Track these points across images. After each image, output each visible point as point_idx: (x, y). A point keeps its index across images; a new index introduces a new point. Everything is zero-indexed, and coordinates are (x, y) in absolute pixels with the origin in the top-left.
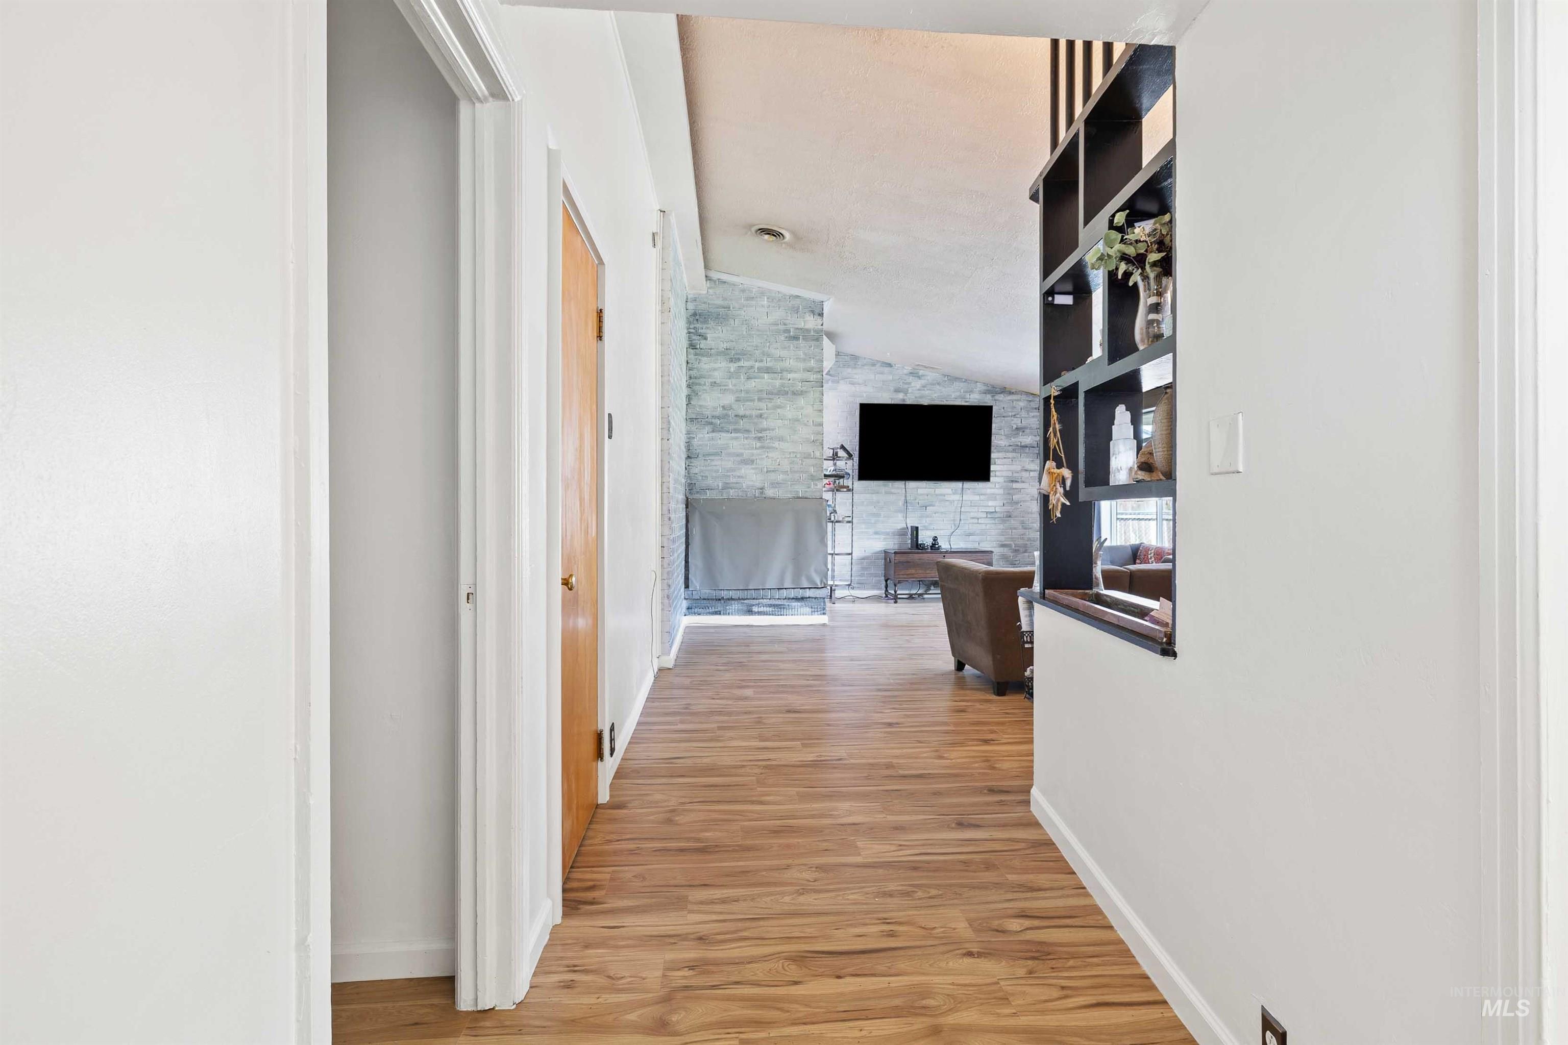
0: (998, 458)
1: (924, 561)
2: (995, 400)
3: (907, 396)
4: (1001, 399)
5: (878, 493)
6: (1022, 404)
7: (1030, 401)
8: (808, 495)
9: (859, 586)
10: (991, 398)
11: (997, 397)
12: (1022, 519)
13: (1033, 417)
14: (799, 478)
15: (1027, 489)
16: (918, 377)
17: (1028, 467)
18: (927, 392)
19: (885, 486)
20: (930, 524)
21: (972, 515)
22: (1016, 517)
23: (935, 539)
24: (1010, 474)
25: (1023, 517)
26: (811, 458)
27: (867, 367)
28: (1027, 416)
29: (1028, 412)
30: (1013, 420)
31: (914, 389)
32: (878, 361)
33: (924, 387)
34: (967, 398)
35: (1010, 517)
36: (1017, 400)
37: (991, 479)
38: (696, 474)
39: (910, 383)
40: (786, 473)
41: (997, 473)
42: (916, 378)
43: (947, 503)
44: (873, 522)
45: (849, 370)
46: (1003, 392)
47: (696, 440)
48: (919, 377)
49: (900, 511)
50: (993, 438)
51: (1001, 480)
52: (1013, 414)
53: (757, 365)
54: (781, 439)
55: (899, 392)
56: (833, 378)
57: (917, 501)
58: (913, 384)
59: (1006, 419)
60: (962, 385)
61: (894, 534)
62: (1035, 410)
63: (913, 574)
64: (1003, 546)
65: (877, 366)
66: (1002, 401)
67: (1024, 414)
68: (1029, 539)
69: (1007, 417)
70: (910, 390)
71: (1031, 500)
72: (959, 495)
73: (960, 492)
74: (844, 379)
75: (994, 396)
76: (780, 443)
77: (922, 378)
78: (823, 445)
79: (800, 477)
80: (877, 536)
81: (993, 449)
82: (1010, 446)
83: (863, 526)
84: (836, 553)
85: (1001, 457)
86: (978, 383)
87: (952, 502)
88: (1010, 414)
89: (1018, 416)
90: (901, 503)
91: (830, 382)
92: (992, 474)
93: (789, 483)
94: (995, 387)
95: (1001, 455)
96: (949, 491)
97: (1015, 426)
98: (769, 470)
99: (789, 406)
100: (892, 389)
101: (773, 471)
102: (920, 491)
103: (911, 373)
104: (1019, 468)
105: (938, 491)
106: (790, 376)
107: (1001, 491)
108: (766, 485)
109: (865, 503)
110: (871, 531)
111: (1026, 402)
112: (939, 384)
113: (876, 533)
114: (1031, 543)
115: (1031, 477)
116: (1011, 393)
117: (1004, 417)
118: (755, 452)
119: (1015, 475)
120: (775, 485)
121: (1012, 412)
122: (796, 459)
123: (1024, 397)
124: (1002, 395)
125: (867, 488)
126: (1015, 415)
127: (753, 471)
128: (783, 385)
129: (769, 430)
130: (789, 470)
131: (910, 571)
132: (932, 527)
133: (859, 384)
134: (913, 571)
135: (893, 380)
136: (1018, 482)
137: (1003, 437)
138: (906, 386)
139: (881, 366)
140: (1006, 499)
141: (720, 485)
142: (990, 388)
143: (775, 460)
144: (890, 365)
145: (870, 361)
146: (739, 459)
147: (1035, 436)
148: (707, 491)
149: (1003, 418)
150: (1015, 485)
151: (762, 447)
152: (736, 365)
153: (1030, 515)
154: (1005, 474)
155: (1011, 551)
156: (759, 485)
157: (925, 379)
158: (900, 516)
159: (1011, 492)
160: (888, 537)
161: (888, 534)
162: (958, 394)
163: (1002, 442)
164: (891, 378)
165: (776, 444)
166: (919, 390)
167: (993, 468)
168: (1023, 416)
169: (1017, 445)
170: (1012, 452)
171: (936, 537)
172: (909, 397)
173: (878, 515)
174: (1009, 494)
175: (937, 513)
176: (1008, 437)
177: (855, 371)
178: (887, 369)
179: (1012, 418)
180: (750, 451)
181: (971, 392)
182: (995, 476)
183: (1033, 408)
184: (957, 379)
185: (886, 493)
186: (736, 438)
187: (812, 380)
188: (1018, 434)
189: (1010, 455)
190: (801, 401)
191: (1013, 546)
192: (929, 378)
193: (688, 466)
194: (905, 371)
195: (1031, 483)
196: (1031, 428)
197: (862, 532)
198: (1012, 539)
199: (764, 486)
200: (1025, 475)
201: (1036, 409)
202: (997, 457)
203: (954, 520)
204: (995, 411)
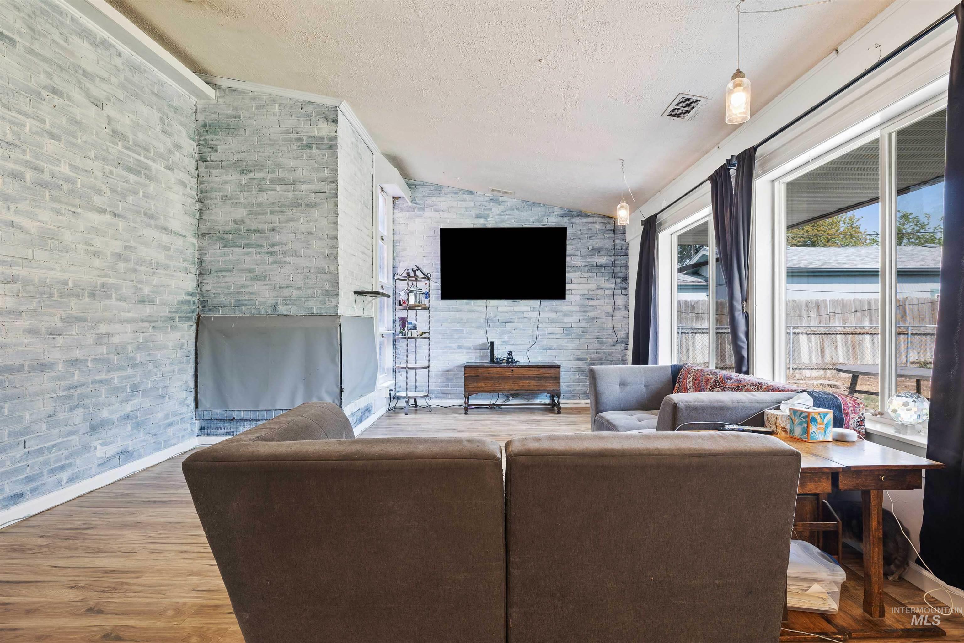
0: (574, 278)
1: (492, 375)
2: (572, 223)
3: (487, 221)
4: (577, 222)
5: (461, 311)
6: (598, 226)
7: (606, 223)
8: (323, 312)
10: (568, 221)
11: (574, 220)
12: (598, 334)
13: (609, 238)
14: (313, 294)
15: (602, 306)
16: (498, 203)
17: (603, 285)
18: (507, 217)
19: (467, 304)
20: (509, 340)
21: (550, 330)
22: (591, 332)
23: (510, 353)
24: (586, 292)
25: (598, 332)
26: (326, 273)
27: (451, 195)
28: (602, 237)
29: (604, 233)
30: (589, 242)
31: (495, 214)
32: (461, 190)
33: (503, 212)
34: (545, 222)
35: (586, 332)
36: (593, 223)
37: (567, 296)
38: (209, 291)
39: (490, 209)
40: (299, 289)
41: (573, 292)
42: (496, 204)
43: (526, 319)
44: (456, 337)
45: (434, 199)
46: (579, 215)
47: (207, 256)
48: (499, 203)
49: (479, 327)
50: (568, 259)
51: (577, 298)
52: (589, 235)
53: (269, 176)
54: (295, 254)
55: (481, 217)
56: (419, 206)
57: (498, 318)
58: (493, 210)
59: (582, 240)
60: (540, 209)
61: (476, 348)
62: (610, 232)
63: (482, 387)
64: (579, 359)
65: (459, 194)
66: (578, 224)
67: (599, 235)
68: (604, 354)
69: (583, 238)
70: (490, 216)
71: (606, 316)
72: (537, 313)
73: (538, 309)
74: (429, 206)
75: (570, 219)
76: (294, 257)
77: (502, 204)
78: (337, 259)
79: (315, 293)
80: (460, 350)
81: (568, 269)
82: (586, 266)
83: (448, 341)
85: (578, 276)
86: (555, 208)
87: (529, 319)
88: (586, 236)
89: (594, 238)
90: (482, 320)
91: (416, 210)
92: (567, 292)
93: (303, 299)
94: (571, 210)
95: (577, 275)
96: (528, 309)
97: (591, 248)
98: (282, 286)
99: (302, 218)
100: (474, 215)
101: (286, 287)
102: (500, 309)
103: (491, 200)
104: (594, 286)
105: (517, 309)
106: (303, 187)
107: (578, 308)
108: (279, 302)
109: (449, 321)
110: (454, 346)
111: (601, 224)
112: (518, 209)
113: (460, 348)
114: (606, 357)
115: (606, 295)
116: (587, 216)
117: (580, 238)
118: (267, 267)
119: (590, 293)
120: (288, 301)
121: (587, 234)
122: (309, 274)
123: (599, 220)
124: (578, 218)
125: (451, 307)
126: (590, 237)
127: (266, 287)
128: (295, 197)
129: (282, 244)
130: (303, 287)
131: (480, 384)
132: (511, 342)
133: (443, 211)
134: (482, 384)
135: (475, 206)
136: (594, 300)
137: (580, 258)
138: (486, 212)
139: (463, 194)
140: (581, 316)
141: (233, 302)
142: (567, 212)
143: (289, 276)
144: (471, 193)
145: (454, 189)
146: (251, 275)
147: (611, 256)
148: (220, 308)
149: (580, 240)
150: (591, 303)
151: (275, 263)
152: (247, 177)
153: (605, 331)
154: (582, 292)
155: (586, 364)
156: (271, 302)
157: (504, 205)
158: (482, 332)
159: (587, 309)
160: (470, 351)
161: (470, 348)
162: (536, 218)
163: (578, 263)
164: (472, 204)
165: (289, 259)
166: (500, 215)
167: (568, 286)
168: (598, 237)
169: (593, 266)
170: (588, 272)
171: (511, 352)
172: (490, 222)
173: (461, 331)
174: (585, 311)
175: (516, 329)
176: (584, 257)
177: (439, 199)
178: (468, 197)
179: (588, 240)
180: (262, 267)
181: (549, 216)
182: (572, 294)
183: (608, 230)
184: (534, 204)
185: (469, 311)
186: (248, 254)
187: (326, 190)
188: (594, 255)
189: (586, 275)
190: (315, 213)
191: (589, 360)
192: (508, 204)
193: (201, 283)
194: (486, 198)
195: (606, 301)
196: (607, 249)
197: (446, 347)
198: (588, 353)
199: (277, 303)
200: (600, 293)
201: (611, 231)
202: (573, 277)
203: (532, 336)
204: (569, 232)
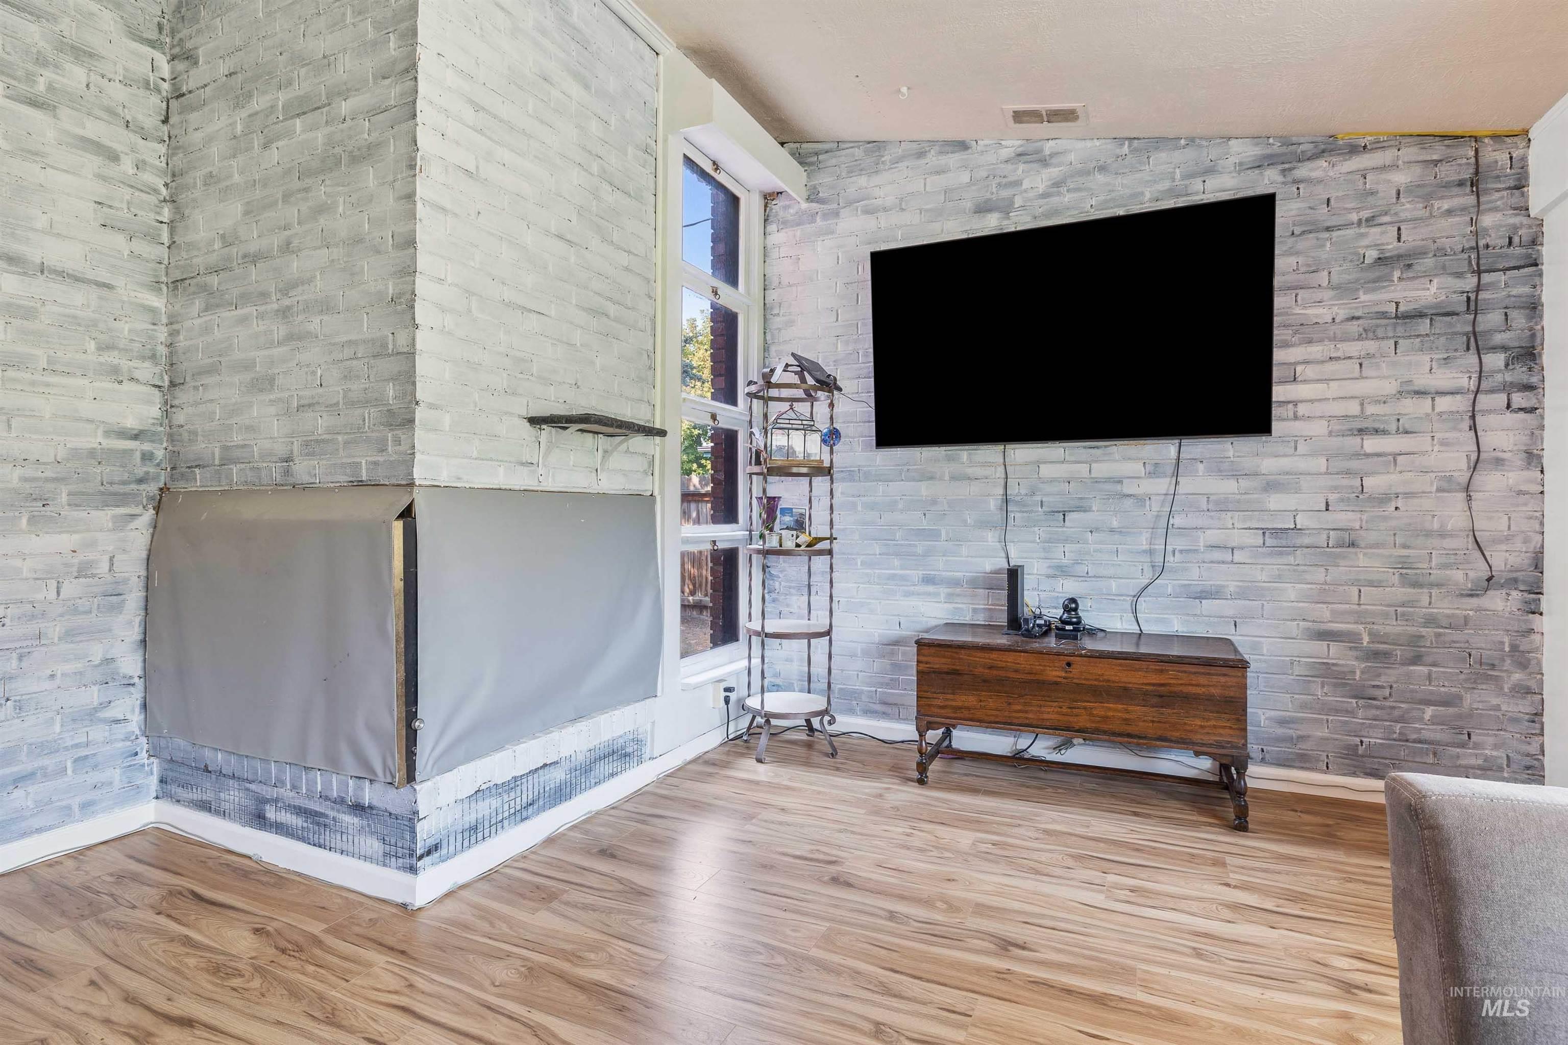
0: (1306, 362)
1: (1002, 673)
2: (1295, 182)
3: (1008, 218)
4: (1314, 174)
5: (931, 478)
6: (1401, 178)
7: (1436, 163)
8: (381, 476)
9: (888, 710)
10: (1280, 179)
11: (1303, 171)
12: (1405, 552)
13: (1449, 212)
14: (361, 422)
15: (1424, 453)
16: (1040, 161)
17: (1423, 380)
18: (1067, 198)
19: (949, 459)
20: (1077, 563)
21: (1213, 536)
22: (1377, 545)
23: (1071, 605)
24: (1353, 408)
25: (1405, 546)
26: (389, 355)
27: (906, 164)
28: (1424, 213)
29: (1428, 198)
30: (1362, 235)
31: (1031, 194)
32: (933, 142)
33: (1057, 184)
34: (1197, 193)
35: (1352, 544)
36: (1383, 168)
37: (1275, 425)
38: (182, 426)
39: (1018, 183)
40: (332, 407)
41: (1302, 409)
42: (1035, 165)
43: (1128, 503)
44: (919, 550)
45: (863, 181)
46: (1323, 152)
47: (181, 337)
48: (1044, 162)
49: (984, 524)
50: (1279, 301)
51: (1319, 428)
52: (1365, 214)
53: (282, 97)
54: (326, 307)
55: (989, 210)
56: (825, 206)
57: (1039, 498)
58: (1026, 184)
59: (1335, 234)
60: (1178, 156)
61: (974, 583)
62: (1456, 190)
63: (968, 708)
64: (1324, 635)
65: (929, 156)
66: (1320, 181)
67: (1409, 208)
68: (1431, 621)
69: (1339, 228)
70: (1018, 201)
71: (1439, 490)
72: (1169, 479)
73: (1170, 469)
74: (849, 203)
75: (1290, 169)
76: (325, 318)
77: (1054, 161)
78: (413, 307)
79: (364, 420)
80: (931, 589)
81: (1279, 334)
82: (1354, 318)
83: (896, 562)
84: (767, 630)
85: (1319, 356)
86: (1232, 142)
87: (1141, 500)
88: (1354, 217)
89: (1386, 219)
90: (993, 504)
91: (818, 219)
92: (1276, 411)
93: (340, 438)
94: (1294, 139)
95: (1316, 351)
96: (1137, 468)
97: (1371, 255)
98: (302, 402)
99: (341, 200)
100: (969, 205)
101: (310, 405)
102: (1046, 471)
103: (1020, 155)
104: (1390, 387)
105: (1102, 469)
107: (1321, 464)
108: (296, 448)
109: (900, 506)
110: (915, 574)
111: (1417, 170)
112: (1102, 169)
113: (928, 580)
114: (1438, 635)
115: (1440, 414)
116: (1354, 150)
117: (1328, 229)
118: (277, 351)
119: (1370, 410)
120: (313, 446)
121: (1358, 210)
122: (355, 362)
123: (1410, 152)
124: (1322, 163)
125: (905, 468)
126: (1367, 220)
127: (272, 410)
129: (303, 284)
130: (341, 401)
131: (964, 698)
132: (1081, 569)
133: (885, 210)
134: (971, 698)
135: (972, 182)
136: (1385, 432)
137: (1328, 294)
138: (1005, 193)
139: (941, 153)
140: (1335, 489)
141: (217, 452)
142: (1276, 148)
143: (314, 373)
144: (962, 146)
145: (914, 145)
146: (247, 377)
147: (1459, 275)
148: (197, 471)
149: (1326, 235)
150: (1371, 444)
151: (290, 337)
152: (244, 113)
153: (1436, 542)
154: (1338, 409)
155: (1355, 653)
156: (281, 449)
157: (1059, 165)
158: (992, 537)
159: (1355, 464)
160: (958, 590)
161: (956, 583)
162: (1166, 185)
163: (1320, 311)
164: (965, 178)
165: (315, 324)
166: (1045, 195)
167: (1279, 392)
168: (1403, 215)
169: (1383, 315)
170: (1360, 338)
171: (1073, 600)
172: (1015, 219)
173: (933, 535)
174: (1348, 472)
175: (1097, 529)
176: (1344, 290)
177: (877, 180)
178: (953, 159)
179: (1363, 230)
180: (266, 352)
181: (1210, 171)
182: (1296, 418)
183: (1447, 185)
184: (1159, 142)
185: (953, 478)
186: (243, 320)
187: (392, 103)
188: (1388, 278)
189: (1354, 348)
190: (369, 177)
191: (1366, 639)
192: (1072, 157)
193: (172, 407)
194: (1005, 153)
195: (1438, 435)
196: (1441, 252)
197: (892, 577)
198: (1360, 617)
199: (292, 453)
200: (1411, 407)
201: (1461, 184)
202: (1300, 359)
203: (1151, 552)
204: (1284, 214)
